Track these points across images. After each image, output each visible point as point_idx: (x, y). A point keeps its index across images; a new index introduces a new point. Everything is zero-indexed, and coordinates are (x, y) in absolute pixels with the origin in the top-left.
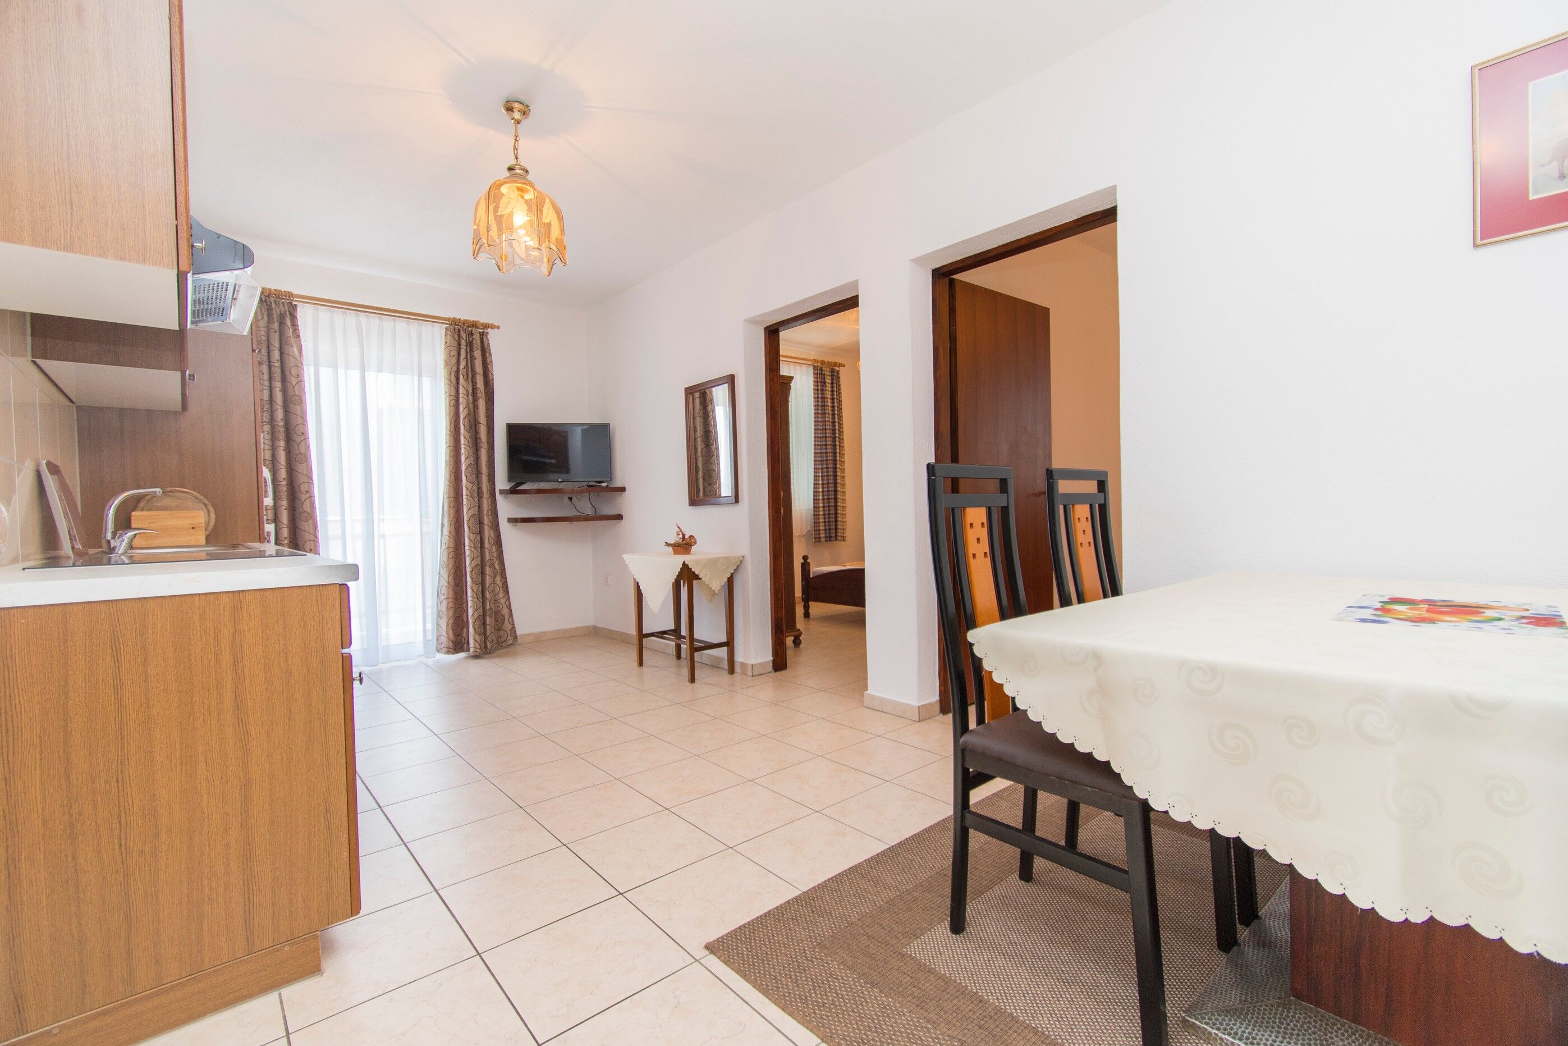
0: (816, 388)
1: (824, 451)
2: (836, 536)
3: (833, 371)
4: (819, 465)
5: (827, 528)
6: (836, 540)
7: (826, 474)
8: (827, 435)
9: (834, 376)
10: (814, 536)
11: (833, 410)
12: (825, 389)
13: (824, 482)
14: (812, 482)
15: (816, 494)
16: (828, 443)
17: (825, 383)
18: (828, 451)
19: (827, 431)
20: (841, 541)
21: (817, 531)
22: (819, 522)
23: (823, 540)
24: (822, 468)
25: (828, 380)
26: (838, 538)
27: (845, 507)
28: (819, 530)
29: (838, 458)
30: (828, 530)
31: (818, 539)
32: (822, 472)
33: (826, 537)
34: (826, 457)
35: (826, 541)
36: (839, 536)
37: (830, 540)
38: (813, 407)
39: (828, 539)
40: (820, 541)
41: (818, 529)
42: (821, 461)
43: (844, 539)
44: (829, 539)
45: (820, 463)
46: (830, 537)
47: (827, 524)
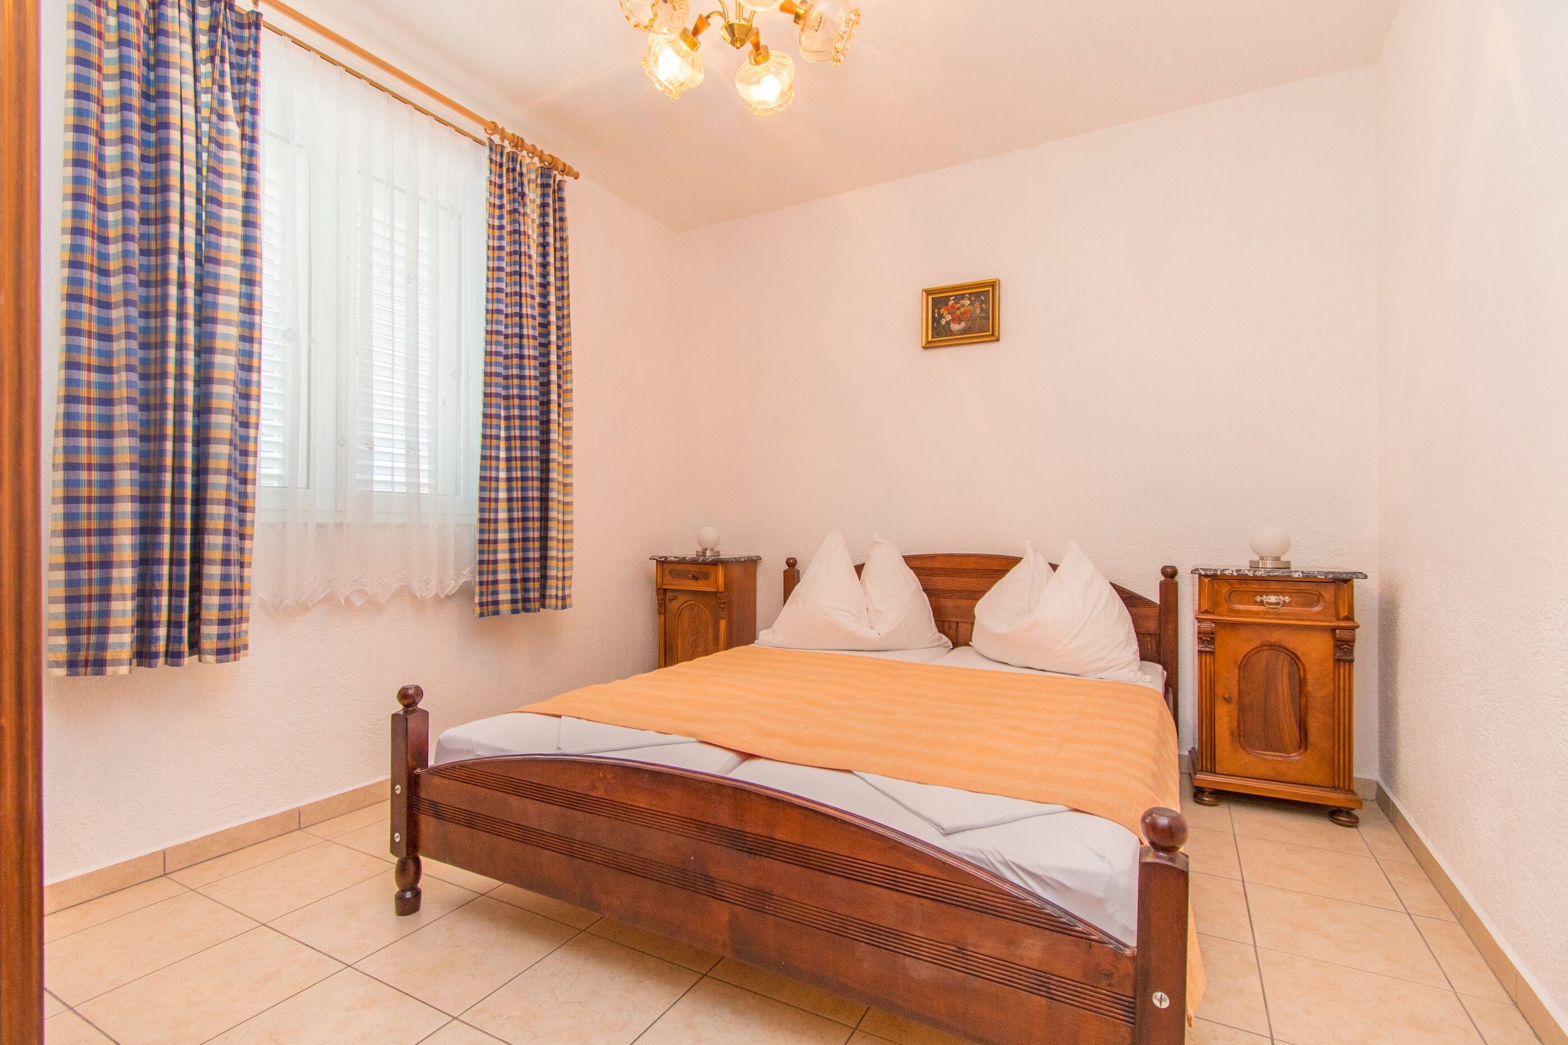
0: (497, 202)
1: (515, 371)
2: (543, 596)
3: (545, 173)
4: (498, 406)
5: (518, 576)
6: (543, 606)
7: (518, 454)
8: (525, 332)
9: (548, 185)
10: (477, 600)
11: (544, 275)
12: (521, 210)
13: (513, 454)
14: (477, 452)
15: (486, 484)
16: (526, 352)
17: (523, 195)
18: (527, 373)
19: (525, 341)
20: (557, 608)
21: (489, 585)
22: (496, 542)
23: (505, 608)
24: (507, 418)
25: (533, 194)
26: (547, 602)
27: (570, 503)
28: (495, 582)
29: (554, 416)
30: (519, 582)
31: (489, 608)
32: (508, 428)
33: (514, 601)
34: (522, 388)
35: (515, 611)
36: (551, 596)
37: (526, 610)
38: (483, 252)
39: (520, 606)
40: (497, 613)
41: (491, 578)
42: (507, 398)
43: (564, 602)
44: (522, 605)
45: (502, 402)
46: (526, 600)
47: (518, 566)
